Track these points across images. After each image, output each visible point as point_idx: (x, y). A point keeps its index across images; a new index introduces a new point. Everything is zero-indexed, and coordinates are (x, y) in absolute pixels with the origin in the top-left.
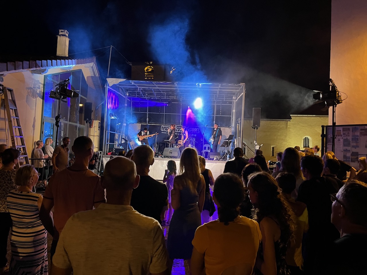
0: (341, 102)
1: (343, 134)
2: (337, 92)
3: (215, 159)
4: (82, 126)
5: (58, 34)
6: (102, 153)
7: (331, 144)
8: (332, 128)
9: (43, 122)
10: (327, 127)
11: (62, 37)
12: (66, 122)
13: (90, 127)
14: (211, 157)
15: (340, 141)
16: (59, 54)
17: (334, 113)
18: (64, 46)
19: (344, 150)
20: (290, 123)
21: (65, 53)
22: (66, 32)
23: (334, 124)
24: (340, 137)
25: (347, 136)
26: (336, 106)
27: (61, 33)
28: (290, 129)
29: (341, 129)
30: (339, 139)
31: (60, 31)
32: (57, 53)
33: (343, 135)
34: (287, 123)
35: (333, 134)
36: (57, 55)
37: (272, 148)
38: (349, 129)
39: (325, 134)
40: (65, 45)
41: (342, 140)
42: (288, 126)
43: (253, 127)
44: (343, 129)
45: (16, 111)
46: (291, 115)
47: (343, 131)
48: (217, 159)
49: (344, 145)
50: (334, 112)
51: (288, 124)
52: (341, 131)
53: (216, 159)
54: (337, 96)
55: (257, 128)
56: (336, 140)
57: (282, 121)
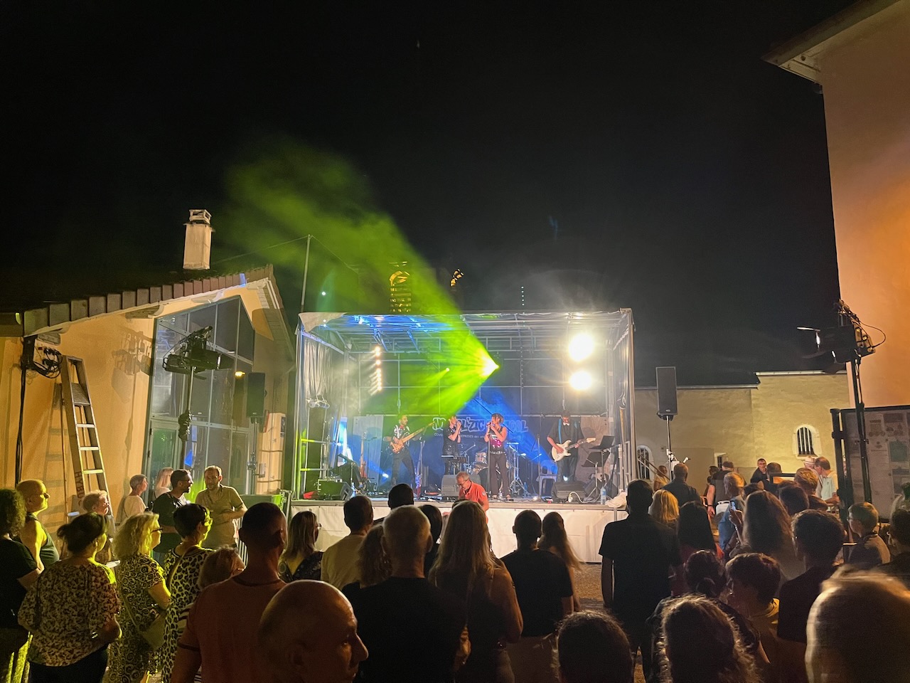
0: (872, 352)
1: (888, 430)
2: (858, 330)
3: (570, 500)
4: (242, 430)
5: (188, 221)
6: (290, 494)
7: (859, 455)
8: (855, 414)
9: (151, 429)
10: (844, 412)
11: (195, 226)
12: (203, 424)
13: (261, 431)
14: (559, 496)
15: (881, 449)
16: (190, 266)
17: (858, 380)
18: (200, 247)
19: (894, 472)
20: (757, 393)
21: (202, 261)
22: (206, 216)
23: (860, 406)
24: (880, 438)
25: (896, 433)
26: (859, 363)
27: (193, 218)
28: (760, 409)
29: (880, 416)
30: (878, 443)
31: (192, 214)
32: (184, 263)
33: (887, 433)
34: (750, 395)
35: (860, 431)
36: (184, 267)
37: (716, 460)
38: (900, 417)
39: (841, 429)
40: (203, 243)
41: (885, 446)
42: (753, 402)
43: (660, 416)
44: (885, 416)
45: (87, 409)
46: (758, 374)
47: (886, 421)
48: (576, 501)
49: (894, 458)
50: (855, 377)
51: (752, 397)
52: (880, 421)
53: (573, 501)
54: (858, 339)
55: (671, 417)
56: (869, 446)
57: (735, 391)
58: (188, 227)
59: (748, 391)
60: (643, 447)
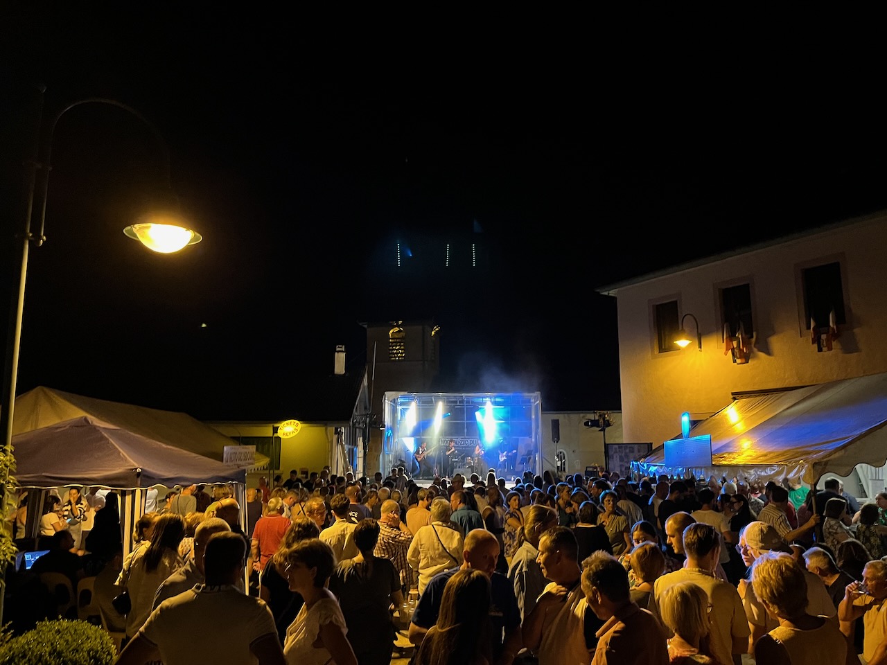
1: (618, 451)
5: (335, 351)
11: (340, 353)
16: (338, 372)
21: (343, 370)
22: (343, 348)
25: (621, 452)
27: (338, 349)
31: (336, 347)
32: (335, 371)
40: (342, 361)
43: (553, 441)
49: (620, 461)
55: (557, 441)
58: (336, 353)
60: (561, 450)
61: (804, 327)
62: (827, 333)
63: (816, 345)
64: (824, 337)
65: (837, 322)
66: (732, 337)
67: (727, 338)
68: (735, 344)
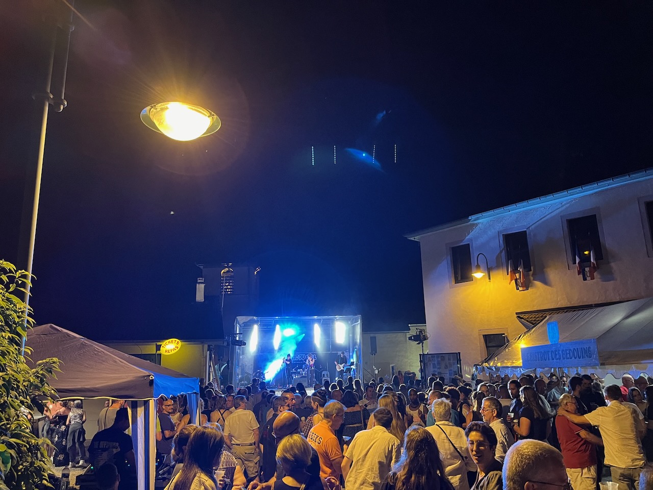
5: (197, 283)
8: (424, 355)
10: (421, 355)
11: (200, 284)
16: (198, 300)
18: (201, 292)
22: (202, 279)
31: (198, 280)
34: (406, 336)
37: (391, 368)
43: (371, 354)
55: (375, 354)
57: (400, 334)
59: (405, 334)
61: (571, 262)
62: (590, 266)
63: (581, 276)
64: (587, 269)
65: (596, 259)
66: (515, 270)
67: (511, 271)
68: (517, 275)
